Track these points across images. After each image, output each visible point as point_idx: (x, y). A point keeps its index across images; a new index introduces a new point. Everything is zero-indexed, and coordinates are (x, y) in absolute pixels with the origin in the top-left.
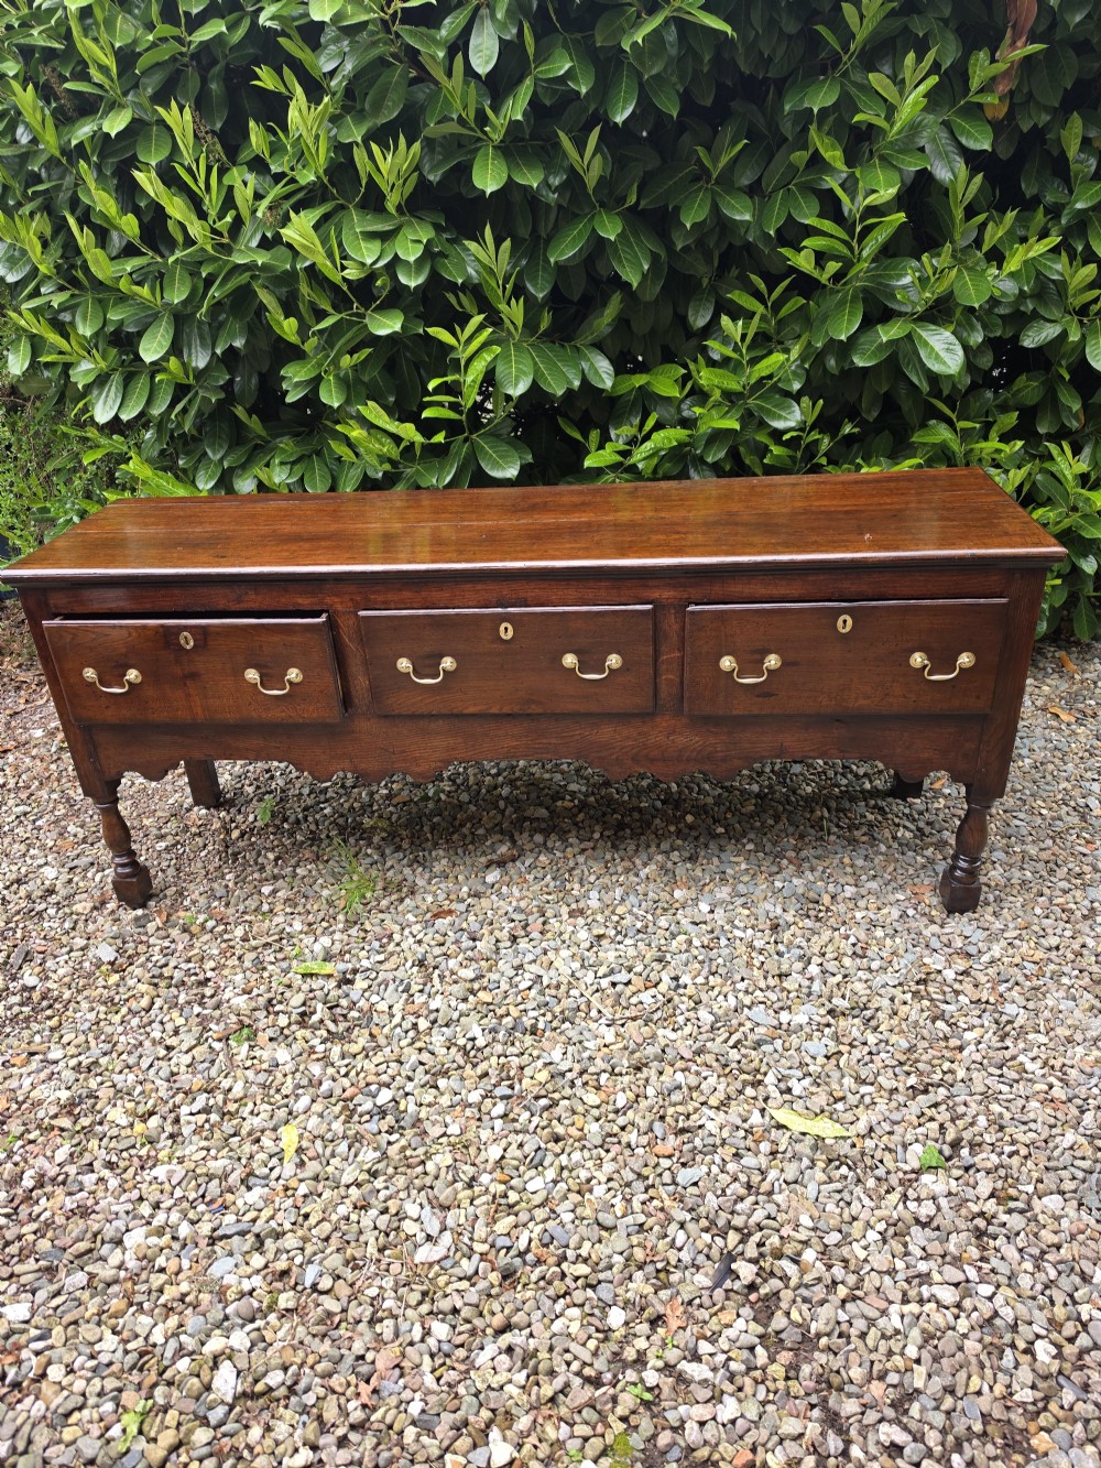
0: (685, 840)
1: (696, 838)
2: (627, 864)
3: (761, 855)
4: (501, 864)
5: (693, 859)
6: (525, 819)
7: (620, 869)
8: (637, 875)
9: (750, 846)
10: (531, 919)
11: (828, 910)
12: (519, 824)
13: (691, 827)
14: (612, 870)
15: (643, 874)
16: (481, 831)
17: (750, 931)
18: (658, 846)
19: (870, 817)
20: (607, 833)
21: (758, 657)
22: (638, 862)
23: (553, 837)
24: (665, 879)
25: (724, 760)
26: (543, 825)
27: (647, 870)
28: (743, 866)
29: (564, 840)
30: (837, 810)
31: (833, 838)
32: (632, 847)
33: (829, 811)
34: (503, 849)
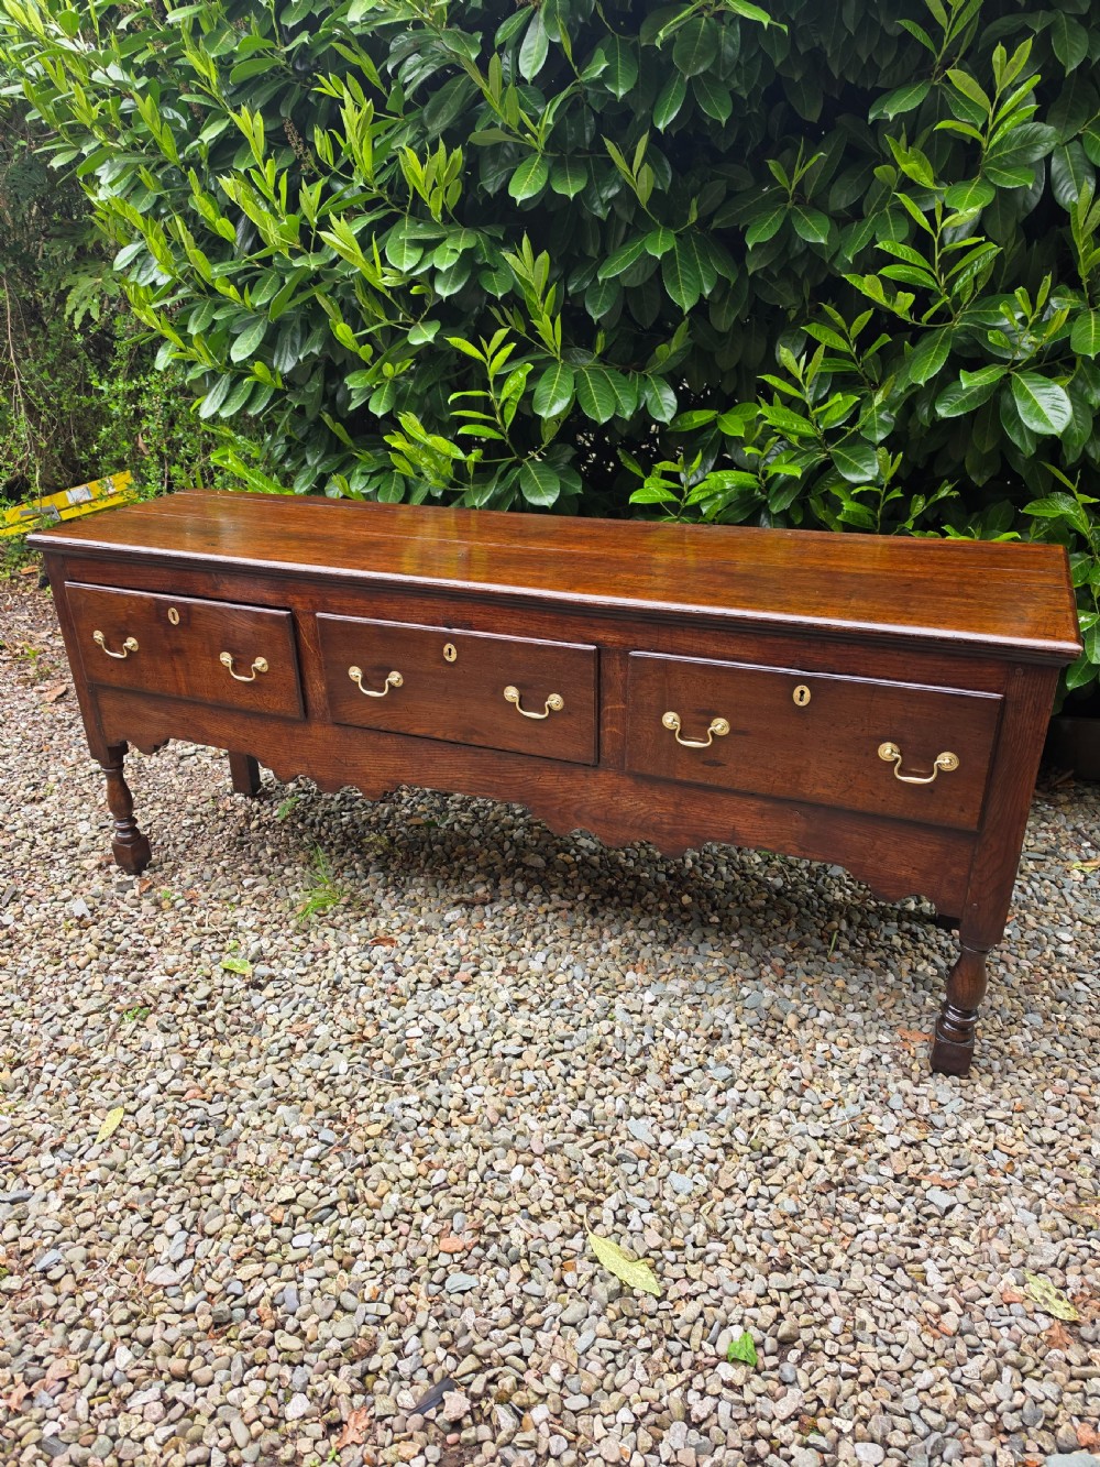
0: (671, 921)
1: (685, 923)
2: (595, 933)
3: (745, 955)
4: (470, 905)
5: (668, 943)
6: (520, 864)
7: (584, 937)
8: (598, 947)
9: (736, 944)
10: (463, 966)
11: (789, 1033)
12: (509, 870)
13: (684, 909)
14: (575, 936)
15: (604, 948)
16: (470, 868)
17: (683, 1035)
18: (636, 923)
19: (897, 941)
20: (593, 897)
21: (702, 718)
22: (606, 933)
23: (537, 888)
24: (625, 957)
25: (670, 834)
26: (533, 875)
27: (611, 944)
28: (716, 963)
29: (546, 894)
30: (861, 926)
31: (838, 955)
32: (611, 917)
33: (850, 924)
34: (480, 891)
